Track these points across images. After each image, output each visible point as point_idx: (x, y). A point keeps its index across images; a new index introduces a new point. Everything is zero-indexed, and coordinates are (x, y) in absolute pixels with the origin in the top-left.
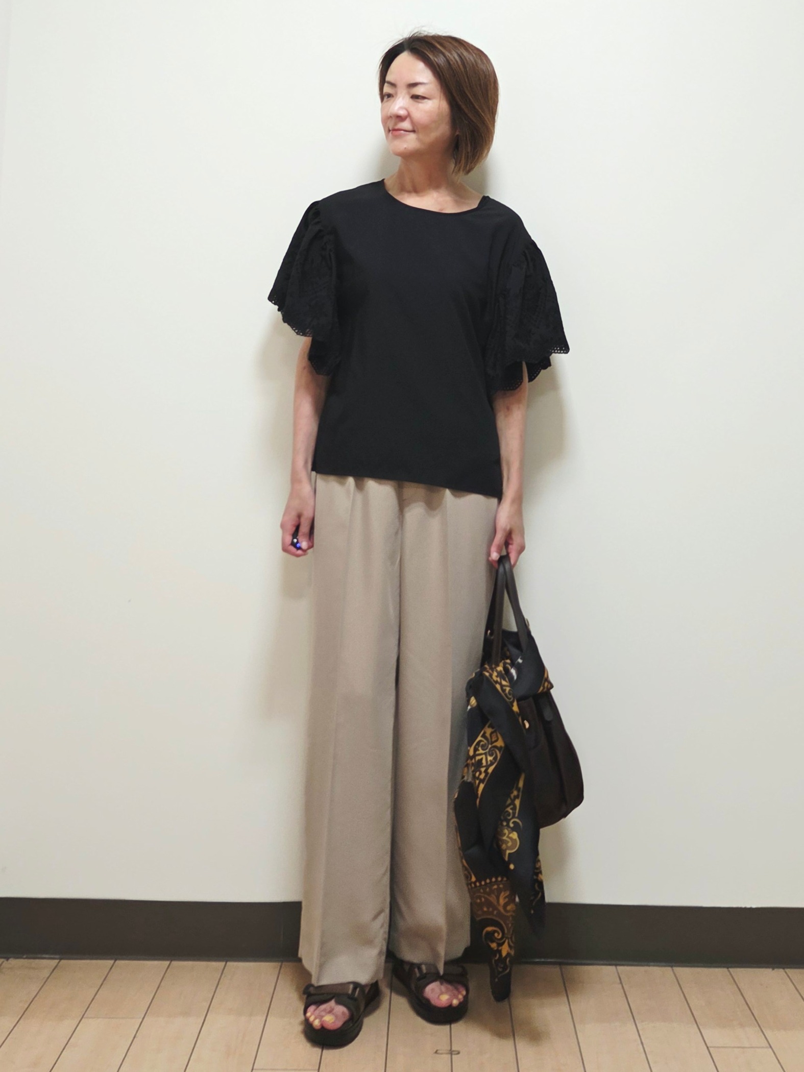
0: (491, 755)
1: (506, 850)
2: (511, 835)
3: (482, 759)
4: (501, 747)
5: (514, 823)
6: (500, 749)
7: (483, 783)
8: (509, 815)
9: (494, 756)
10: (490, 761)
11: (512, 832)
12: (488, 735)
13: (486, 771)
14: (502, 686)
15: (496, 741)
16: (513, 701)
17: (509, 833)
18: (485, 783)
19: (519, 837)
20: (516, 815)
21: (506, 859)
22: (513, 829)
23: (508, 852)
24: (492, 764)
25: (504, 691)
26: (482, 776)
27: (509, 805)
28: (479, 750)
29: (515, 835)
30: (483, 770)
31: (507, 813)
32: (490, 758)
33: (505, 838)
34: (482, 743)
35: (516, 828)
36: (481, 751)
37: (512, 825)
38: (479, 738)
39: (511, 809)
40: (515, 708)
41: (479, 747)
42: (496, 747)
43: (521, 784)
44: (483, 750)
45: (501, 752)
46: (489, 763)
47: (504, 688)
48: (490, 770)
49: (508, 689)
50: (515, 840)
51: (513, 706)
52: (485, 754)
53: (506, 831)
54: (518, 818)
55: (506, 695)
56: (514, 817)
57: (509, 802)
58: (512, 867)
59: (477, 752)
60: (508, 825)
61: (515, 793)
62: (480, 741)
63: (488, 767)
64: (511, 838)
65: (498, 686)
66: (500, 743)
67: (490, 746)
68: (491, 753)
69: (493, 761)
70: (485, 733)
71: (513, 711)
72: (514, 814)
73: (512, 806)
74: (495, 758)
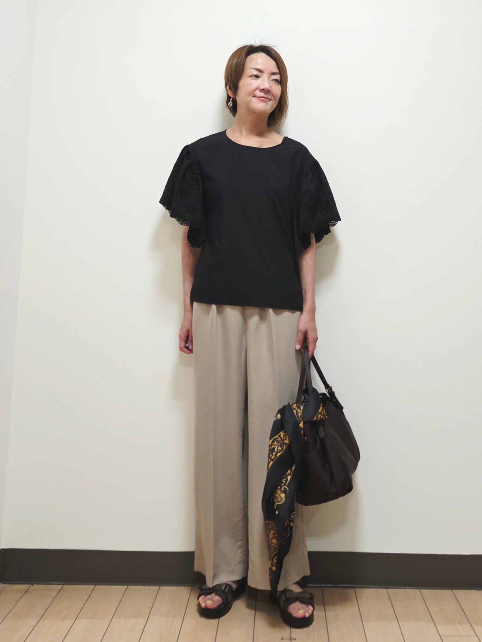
0: (281, 447)
1: (276, 502)
2: (281, 495)
3: (275, 448)
4: (287, 443)
5: (284, 488)
6: (286, 444)
7: (273, 461)
8: (283, 483)
9: (282, 448)
10: (280, 450)
11: (282, 493)
12: (282, 436)
13: (276, 455)
14: (297, 412)
15: (285, 439)
16: (301, 421)
17: (280, 494)
18: (274, 461)
19: (285, 496)
20: (287, 485)
21: (275, 507)
22: (283, 492)
23: (277, 503)
24: (280, 451)
25: (297, 414)
26: (273, 457)
27: (284, 478)
28: (274, 443)
29: (283, 495)
30: (274, 454)
31: (281, 482)
32: (280, 448)
33: (277, 495)
34: (277, 439)
35: (285, 492)
36: (276, 443)
37: (283, 489)
38: (277, 436)
39: (285, 480)
40: (301, 425)
41: (275, 441)
42: (284, 443)
43: (293, 468)
44: (277, 443)
45: (287, 446)
46: (279, 451)
47: (298, 413)
48: (279, 455)
49: (300, 414)
50: (283, 498)
51: (300, 423)
52: (278, 446)
53: (279, 492)
54: (287, 486)
55: (298, 417)
56: (285, 485)
57: (285, 476)
58: (277, 512)
59: (273, 444)
60: (281, 489)
61: (289, 471)
62: (277, 438)
63: (277, 453)
64: (280, 496)
65: (295, 411)
66: (287, 441)
67: (282, 442)
68: (281, 446)
69: (281, 450)
70: (280, 435)
71: (299, 426)
72: (286, 483)
73: (285, 479)
74: (282, 449)
